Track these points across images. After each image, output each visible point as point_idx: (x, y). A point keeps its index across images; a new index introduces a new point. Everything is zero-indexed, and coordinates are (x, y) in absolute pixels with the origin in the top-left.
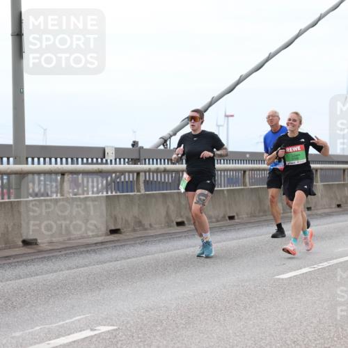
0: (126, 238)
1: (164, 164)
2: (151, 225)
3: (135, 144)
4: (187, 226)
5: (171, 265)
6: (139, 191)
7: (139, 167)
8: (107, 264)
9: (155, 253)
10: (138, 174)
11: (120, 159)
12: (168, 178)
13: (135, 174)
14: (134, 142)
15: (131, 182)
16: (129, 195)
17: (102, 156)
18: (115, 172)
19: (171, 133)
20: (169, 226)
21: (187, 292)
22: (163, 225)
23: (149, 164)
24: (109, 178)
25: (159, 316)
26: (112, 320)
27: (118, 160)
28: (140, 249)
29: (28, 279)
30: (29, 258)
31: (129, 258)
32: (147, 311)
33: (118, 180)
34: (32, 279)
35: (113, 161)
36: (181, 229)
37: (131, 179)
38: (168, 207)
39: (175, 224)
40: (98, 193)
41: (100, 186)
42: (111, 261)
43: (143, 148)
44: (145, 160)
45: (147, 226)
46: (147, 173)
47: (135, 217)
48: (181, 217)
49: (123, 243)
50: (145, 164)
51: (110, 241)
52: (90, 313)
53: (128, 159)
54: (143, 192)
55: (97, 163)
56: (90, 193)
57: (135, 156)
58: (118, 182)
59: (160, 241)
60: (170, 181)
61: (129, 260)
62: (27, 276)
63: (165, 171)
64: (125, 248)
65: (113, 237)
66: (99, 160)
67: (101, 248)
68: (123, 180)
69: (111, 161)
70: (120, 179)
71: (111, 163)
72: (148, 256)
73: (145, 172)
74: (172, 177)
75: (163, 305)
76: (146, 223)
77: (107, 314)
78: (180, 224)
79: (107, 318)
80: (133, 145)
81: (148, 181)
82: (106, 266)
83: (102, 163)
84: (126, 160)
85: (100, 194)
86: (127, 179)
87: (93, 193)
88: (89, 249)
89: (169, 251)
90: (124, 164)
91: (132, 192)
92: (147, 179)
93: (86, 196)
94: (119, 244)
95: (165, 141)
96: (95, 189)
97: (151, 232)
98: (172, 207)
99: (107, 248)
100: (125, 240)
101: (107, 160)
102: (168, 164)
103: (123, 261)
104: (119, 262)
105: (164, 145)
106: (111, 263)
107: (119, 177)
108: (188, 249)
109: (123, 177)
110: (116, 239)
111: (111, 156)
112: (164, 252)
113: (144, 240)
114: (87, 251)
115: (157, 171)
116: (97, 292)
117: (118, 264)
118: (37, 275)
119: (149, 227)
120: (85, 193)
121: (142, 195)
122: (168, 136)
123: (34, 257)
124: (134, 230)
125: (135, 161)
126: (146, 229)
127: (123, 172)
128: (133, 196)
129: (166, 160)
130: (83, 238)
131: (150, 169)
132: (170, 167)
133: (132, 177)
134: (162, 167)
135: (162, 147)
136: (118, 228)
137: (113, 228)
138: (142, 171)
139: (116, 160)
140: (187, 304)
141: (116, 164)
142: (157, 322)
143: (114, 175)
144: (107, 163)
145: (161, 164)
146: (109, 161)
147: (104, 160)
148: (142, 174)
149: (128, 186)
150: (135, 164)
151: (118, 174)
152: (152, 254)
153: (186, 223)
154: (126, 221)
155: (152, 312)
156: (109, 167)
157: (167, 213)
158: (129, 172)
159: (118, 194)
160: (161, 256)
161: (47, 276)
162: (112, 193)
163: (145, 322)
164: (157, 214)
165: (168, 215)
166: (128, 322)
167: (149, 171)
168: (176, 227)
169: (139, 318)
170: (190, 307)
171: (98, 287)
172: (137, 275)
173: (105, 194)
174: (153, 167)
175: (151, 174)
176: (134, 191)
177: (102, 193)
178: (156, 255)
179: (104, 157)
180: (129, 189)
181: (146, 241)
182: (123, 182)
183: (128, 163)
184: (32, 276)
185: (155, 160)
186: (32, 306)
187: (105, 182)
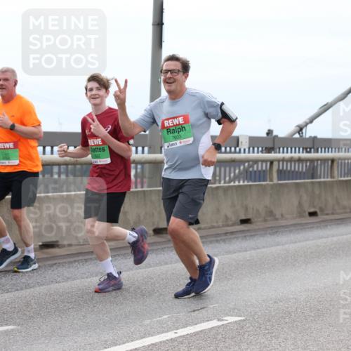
0: (257, 227)
1: (299, 152)
2: (282, 215)
3: (270, 132)
4: (319, 216)
5: (301, 256)
6: (271, 180)
7: (272, 155)
8: (236, 254)
9: (286, 243)
10: (272, 163)
11: (253, 148)
12: (302, 168)
13: (269, 164)
14: (269, 130)
15: (264, 171)
16: (262, 185)
17: (235, 144)
18: (248, 161)
19: (308, 121)
20: (301, 215)
21: (318, 284)
22: (295, 215)
23: (283, 152)
24: (242, 168)
25: (288, 308)
26: (239, 310)
27: (251, 149)
28: (270, 239)
29: (158, 268)
30: (159, 247)
31: (258, 248)
32: (275, 302)
33: (251, 169)
34: (162, 268)
35: (247, 150)
36: (313, 219)
37: (264, 168)
38: (301, 197)
39: (307, 213)
40: (230, 182)
41: (232, 175)
42: (240, 251)
43: (276, 136)
44: (279, 149)
45: (278, 216)
46: (281, 163)
47: (266, 207)
48: (314, 207)
49: (252, 234)
50: (279, 152)
51: (240, 231)
52: (217, 303)
53: (262, 148)
54: (275, 181)
55: (230, 152)
56: (222, 182)
57: (270, 145)
58: (251, 172)
59: (291, 231)
60: (304, 170)
61: (259, 250)
62: (157, 265)
63: (300, 160)
64: (255, 239)
65: (243, 227)
66: (233, 149)
67: (231, 238)
68: (255, 169)
69: (245, 150)
70: (253, 169)
71: (244, 152)
72: (279, 247)
73: (279, 161)
74: (306, 166)
75: (292, 297)
76: (278, 213)
77: (235, 305)
78: (313, 214)
79: (234, 309)
80: (268, 134)
81: (281, 171)
82: (234, 256)
83: (235, 152)
84: (260, 149)
85: (232, 184)
86: (260, 168)
87: (225, 183)
88: (219, 239)
89: (300, 242)
90: (258, 152)
91: (264, 181)
92: (281, 168)
93: (217, 185)
94: (249, 234)
95: (301, 129)
96: (227, 178)
97: (283, 223)
98: (305, 197)
99: (237, 238)
100: (255, 230)
101: (240, 150)
102: (303, 152)
103: (253, 251)
104: (248, 252)
105: (299, 134)
106: (241, 254)
107: (252, 166)
108: (320, 241)
109: (255, 166)
110: (246, 228)
111: (244, 144)
112: (296, 242)
113: (275, 230)
114: (217, 241)
115: (291, 160)
116: (226, 282)
117: (247, 255)
118: (166, 264)
119: (280, 216)
120: (217, 182)
121: (274, 184)
122: (305, 124)
123: (163, 246)
124: (265, 221)
125: (269, 150)
126: (277, 219)
127: (256, 161)
128: (265, 185)
129: (301, 149)
130: (213, 227)
131: (284, 158)
132: (304, 155)
133: (265, 166)
134: (296, 155)
135: (297, 136)
136: (248, 218)
137: (244, 218)
138: (276, 160)
139: (249, 149)
140: (317, 297)
141: (249, 152)
142: (285, 314)
143: (246, 164)
144: (240, 152)
145: (295, 152)
146: (242, 150)
147: (238, 149)
148: (275, 164)
149: (261, 175)
150: (269, 153)
151: (251, 163)
152: (282, 245)
153: (319, 213)
154: (258, 211)
155: (281, 304)
156: (242, 156)
157: (299, 203)
158: (263, 161)
159: (250, 183)
160: (292, 247)
161: (176, 265)
162: (244, 182)
163: (273, 314)
164: (289, 203)
165: (300, 204)
166: (256, 313)
167: (283, 160)
168: (309, 218)
169: (266, 309)
170: (320, 299)
171: (226, 277)
172: (266, 266)
173: (237, 183)
174: (288, 155)
175: (285, 163)
176: (266, 181)
177: (234, 183)
178: (287, 246)
179: (238, 146)
180: (262, 179)
181: (277, 232)
182: (255, 172)
183: (262, 152)
184: (161, 265)
185: (289, 149)
186: (161, 295)
187: (237, 171)
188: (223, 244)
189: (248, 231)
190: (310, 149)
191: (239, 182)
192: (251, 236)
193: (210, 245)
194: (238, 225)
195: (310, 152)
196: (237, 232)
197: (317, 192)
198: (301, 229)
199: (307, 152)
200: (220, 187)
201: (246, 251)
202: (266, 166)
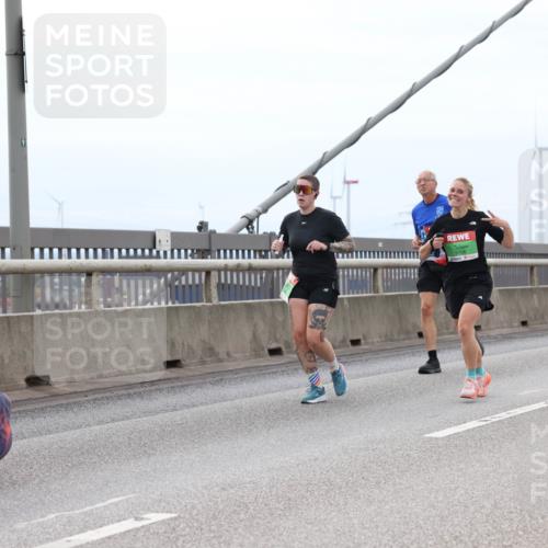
0: (190, 374)
1: (249, 257)
2: (228, 354)
3: (202, 226)
4: (285, 354)
5: (260, 417)
6: (209, 300)
7: (209, 262)
8: (160, 416)
9: (236, 397)
10: (208, 273)
11: (179, 251)
12: (255, 280)
13: (204, 274)
14: (201, 223)
15: (197, 286)
16: (194, 307)
17: (150, 245)
18: (171, 270)
19: (260, 209)
20: (257, 354)
21: (287, 459)
22: (248, 354)
23: (225, 257)
24: (162, 281)
25: (243, 497)
26: (168, 503)
27: (176, 251)
28: (212, 391)
29: (35, 439)
30: (37, 406)
31: (194, 406)
32: (223, 489)
33: (177, 283)
34: (42, 439)
35: (169, 253)
36: (276, 360)
37: (197, 282)
38: (255, 326)
39: (267, 352)
40: (145, 303)
41: (148, 291)
42: (167, 411)
43: (214, 232)
44: (219, 251)
45: (223, 355)
46: (222, 273)
47: (204, 341)
48: (277, 341)
49: (185, 383)
50: (219, 257)
51: (165, 380)
52: (134, 492)
53: (193, 250)
54: (215, 301)
55: (143, 256)
56: (133, 303)
57: (205, 246)
58: (177, 287)
59: (243, 379)
60: (259, 284)
61: (195, 409)
62: (34, 434)
63: (251, 269)
64: (189, 390)
65: (169, 373)
66: (147, 252)
67: (151, 391)
68: (183, 282)
69: (165, 253)
70: (180, 282)
71: (165, 257)
72: (225, 403)
73: (219, 270)
74: (261, 278)
75: (248, 480)
76: (221, 351)
77: (161, 494)
78: (275, 352)
79: (160, 501)
80: (200, 228)
81: (223, 285)
82: (159, 418)
83: (151, 257)
84: (189, 252)
85: (148, 306)
86: (190, 282)
87: (137, 304)
88: (131, 391)
89: (257, 394)
90: (186, 257)
91: (198, 301)
92: (223, 281)
93: (126, 307)
94: (178, 384)
95: (251, 222)
97: (230, 365)
98: (262, 327)
99: (160, 390)
100: (189, 378)
101: (158, 252)
102: (255, 257)
103: (185, 410)
104: (179, 412)
105: (248, 228)
106: (167, 415)
107: (178, 279)
108: (288, 392)
109: (183, 278)
110: (173, 375)
111: (164, 244)
112: (251, 396)
113: (219, 377)
114: (129, 395)
115: (238, 269)
116: (145, 460)
117: (177, 416)
118: (50, 432)
119: (226, 357)
120: (125, 304)
121: (214, 306)
122: (255, 214)
123: (44, 405)
124: (203, 362)
125: (204, 253)
126: (221, 361)
127: (184, 271)
128: (199, 308)
129: (252, 252)
130: (121, 374)
131: (226, 265)
132: (258, 262)
133: (198, 279)
134: (245, 262)
135: (245, 231)
136: (176, 358)
137: (170, 359)
138: (214, 269)
139: (172, 251)
140: (287, 479)
141: (172, 257)
142: (239, 506)
143: (169, 275)
144: (158, 256)
145: (243, 257)
146: (162, 253)
147: (154, 252)
148: (214, 275)
149: (193, 293)
150: (203, 258)
151: (176, 273)
152: (232, 400)
153: (284, 349)
154: (190, 347)
155: (232, 491)
156: (161, 262)
157: (254, 334)
158: (194, 270)
159: (177, 305)
160: (245, 402)
161: (66, 433)
162: (167, 303)
163: (221, 507)
164: (238, 335)
165: (255, 337)
166: (193, 507)
167: (225, 268)
168: (269, 357)
169: (210, 500)
170: (291, 483)
171: (145, 451)
172: (207, 433)
173: (156, 305)
174: (231, 262)
175: (229, 273)
176: (202, 301)
177: (152, 304)
178: (237, 401)
179: (155, 247)
180: (194, 297)
181: (222, 380)
182: (184, 286)
183: (192, 256)
184: (41, 434)
185: (234, 252)
186: (42, 481)
187: (155, 286)
188: (138, 400)
189: (177, 378)
190: (266, 251)
191: (159, 303)
192: (182, 386)
193: (119, 402)
194: (161, 370)
195: (265, 257)
196: (160, 380)
197: (280, 319)
198: (258, 375)
199: (261, 257)
200: (130, 310)
201: (175, 409)
202: (200, 278)
